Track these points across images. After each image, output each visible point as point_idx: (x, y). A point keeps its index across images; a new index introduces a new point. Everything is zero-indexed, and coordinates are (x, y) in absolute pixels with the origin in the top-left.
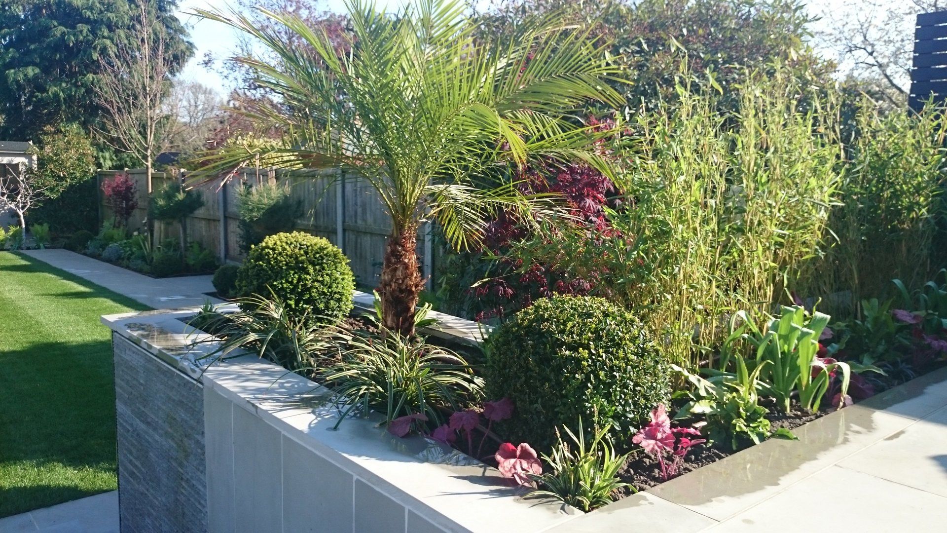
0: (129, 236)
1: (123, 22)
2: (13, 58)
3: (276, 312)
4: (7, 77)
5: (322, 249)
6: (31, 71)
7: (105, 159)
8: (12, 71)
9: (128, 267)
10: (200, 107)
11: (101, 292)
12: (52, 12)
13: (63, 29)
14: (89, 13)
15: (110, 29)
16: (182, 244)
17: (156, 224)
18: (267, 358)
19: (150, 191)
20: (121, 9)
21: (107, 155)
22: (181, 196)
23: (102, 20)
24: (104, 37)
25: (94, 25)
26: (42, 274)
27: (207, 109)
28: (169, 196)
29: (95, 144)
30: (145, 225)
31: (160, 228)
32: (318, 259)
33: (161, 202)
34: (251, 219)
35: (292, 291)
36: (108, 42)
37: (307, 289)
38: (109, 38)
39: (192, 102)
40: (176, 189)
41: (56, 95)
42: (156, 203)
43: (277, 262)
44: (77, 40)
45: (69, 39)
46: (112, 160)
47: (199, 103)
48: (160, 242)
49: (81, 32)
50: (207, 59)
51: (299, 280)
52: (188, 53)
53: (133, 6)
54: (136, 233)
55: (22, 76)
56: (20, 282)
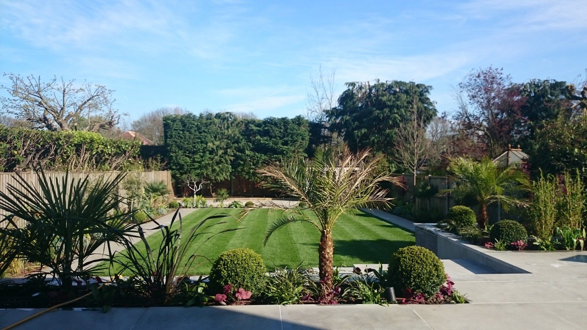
0: (405, 204)
1: (403, 105)
2: (357, 126)
3: (453, 223)
4: (354, 134)
5: (467, 210)
6: (363, 131)
7: (392, 167)
8: (356, 131)
9: (404, 218)
10: (439, 131)
11: (395, 226)
12: (373, 104)
13: (378, 111)
14: (389, 103)
15: (398, 109)
16: (428, 209)
17: (417, 200)
18: (451, 232)
19: (415, 184)
20: (403, 99)
21: (393, 165)
22: (429, 188)
23: (394, 105)
24: (395, 113)
25: (391, 108)
26: (372, 218)
27: (443, 132)
28: (424, 187)
29: (388, 161)
30: (411, 199)
31: (419, 201)
32: (466, 212)
33: (420, 190)
34: (459, 199)
35: (459, 220)
36: (397, 115)
37: (463, 220)
38: (397, 113)
39: (435, 128)
40: (426, 185)
41: (373, 141)
42: (418, 191)
43: (456, 213)
44: (383, 116)
45: (380, 115)
46: (395, 167)
47: (438, 128)
48: (418, 208)
49: (385, 112)
50: (443, 115)
51: (461, 217)
52: (434, 115)
53: (408, 96)
54: (407, 203)
55: (360, 133)
56: (366, 220)
